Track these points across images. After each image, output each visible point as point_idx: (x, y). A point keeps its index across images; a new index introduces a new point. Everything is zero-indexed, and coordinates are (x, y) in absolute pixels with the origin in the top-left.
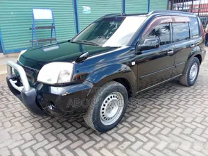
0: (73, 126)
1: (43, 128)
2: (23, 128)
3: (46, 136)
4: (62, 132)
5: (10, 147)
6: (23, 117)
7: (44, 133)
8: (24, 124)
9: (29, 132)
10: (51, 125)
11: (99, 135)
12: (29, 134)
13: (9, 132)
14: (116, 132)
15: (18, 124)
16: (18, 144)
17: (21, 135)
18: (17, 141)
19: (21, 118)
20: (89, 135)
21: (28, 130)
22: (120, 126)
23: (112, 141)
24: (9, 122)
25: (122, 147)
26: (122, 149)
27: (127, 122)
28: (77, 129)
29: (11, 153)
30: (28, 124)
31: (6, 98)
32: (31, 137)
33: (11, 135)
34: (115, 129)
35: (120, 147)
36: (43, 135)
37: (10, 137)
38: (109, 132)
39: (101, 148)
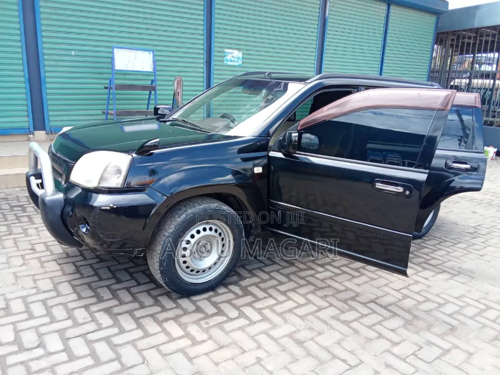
0: (133, 278)
1: (77, 276)
2: (42, 270)
3: (78, 288)
4: (108, 287)
5: (9, 296)
6: (48, 253)
7: (75, 283)
8: (45, 264)
9: (51, 278)
10: (93, 273)
11: (174, 300)
12: (48, 281)
13: (14, 273)
14: (208, 299)
15: (35, 264)
16: (24, 293)
17: (35, 281)
18: (24, 288)
19: (44, 254)
20: (155, 298)
21: (48, 275)
22: (221, 290)
23: (194, 311)
24: (20, 258)
25: (207, 323)
26: (205, 326)
27: (240, 286)
28: (139, 284)
29: (7, 305)
30: (53, 266)
31: (28, 216)
32: (51, 286)
33: (17, 278)
34: (211, 293)
35: (202, 322)
36: (74, 287)
37: (14, 281)
38: (195, 298)
39: (167, 320)
